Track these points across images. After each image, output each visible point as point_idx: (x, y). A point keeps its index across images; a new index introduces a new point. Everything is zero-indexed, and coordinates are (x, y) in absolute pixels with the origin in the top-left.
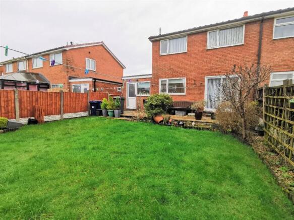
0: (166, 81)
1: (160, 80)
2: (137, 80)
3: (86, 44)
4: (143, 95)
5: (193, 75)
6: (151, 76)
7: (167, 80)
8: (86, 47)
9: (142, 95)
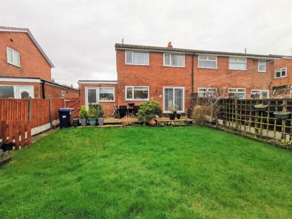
0: (131, 88)
1: (126, 87)
2: (100, 86)
3: (9, 28)
4: (106, 101)
5: (155, 84)
6: (116, 83)
7: (133, 87)
8: (8, 32)
9: (104, 101)
